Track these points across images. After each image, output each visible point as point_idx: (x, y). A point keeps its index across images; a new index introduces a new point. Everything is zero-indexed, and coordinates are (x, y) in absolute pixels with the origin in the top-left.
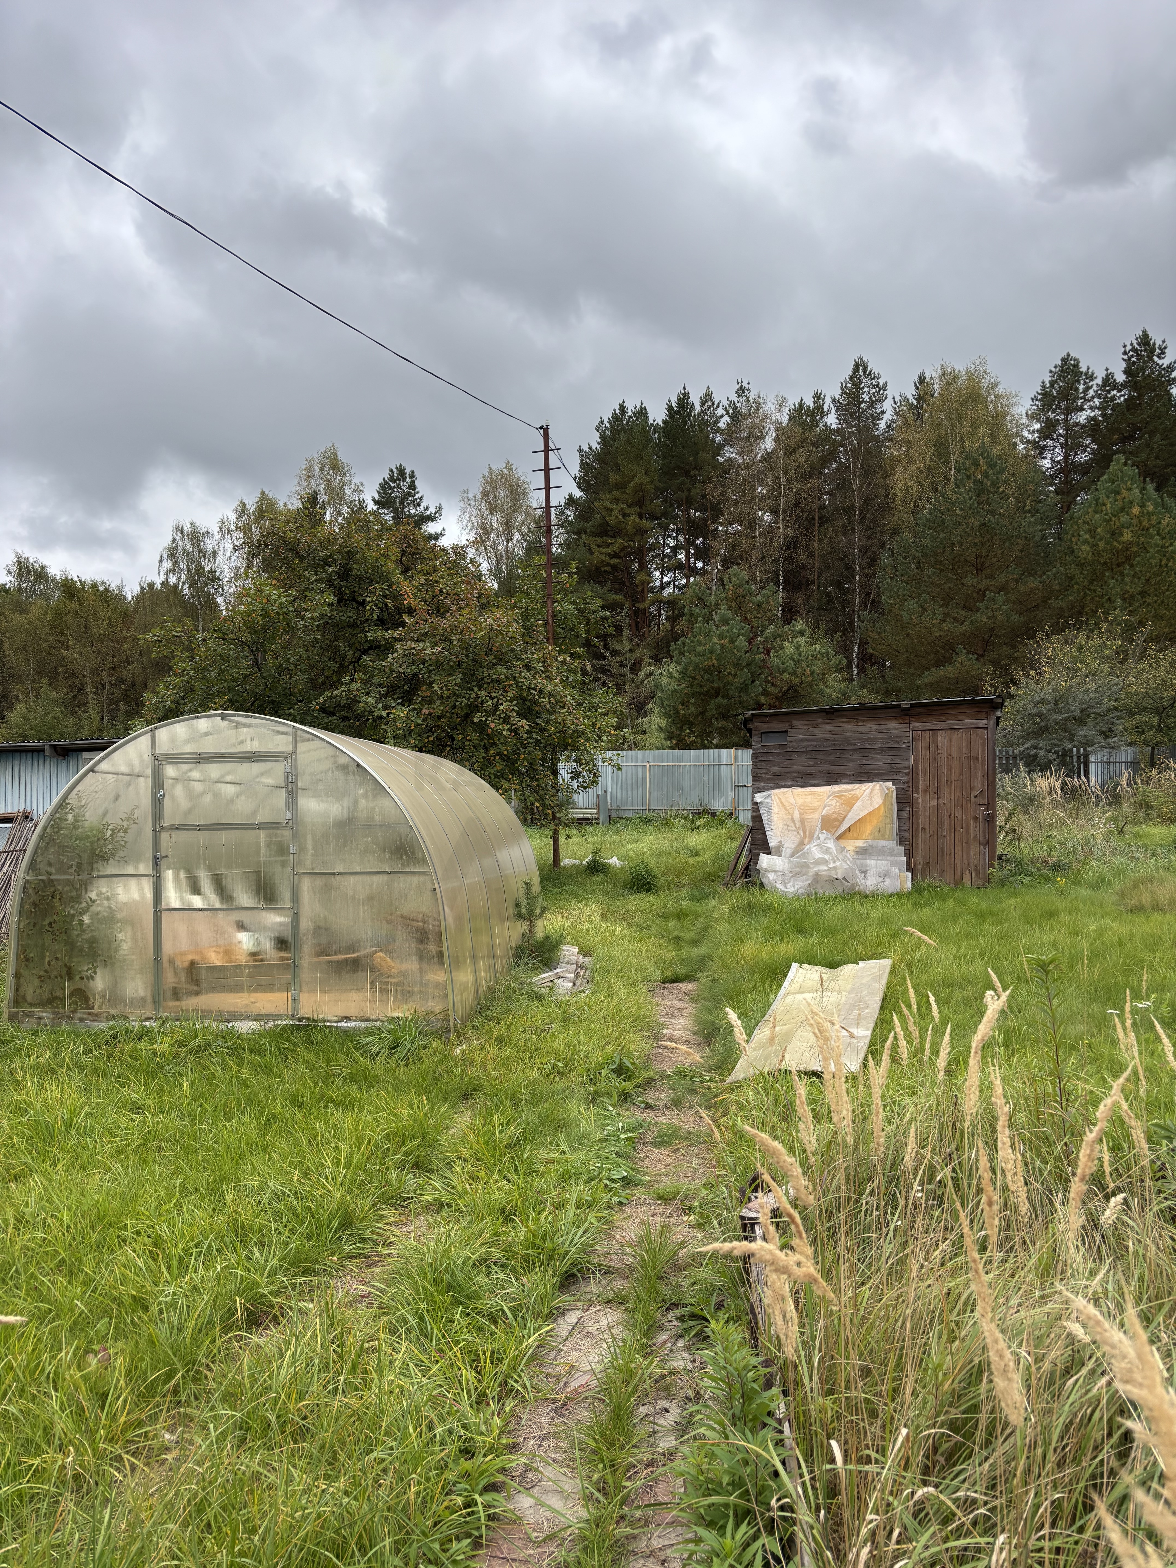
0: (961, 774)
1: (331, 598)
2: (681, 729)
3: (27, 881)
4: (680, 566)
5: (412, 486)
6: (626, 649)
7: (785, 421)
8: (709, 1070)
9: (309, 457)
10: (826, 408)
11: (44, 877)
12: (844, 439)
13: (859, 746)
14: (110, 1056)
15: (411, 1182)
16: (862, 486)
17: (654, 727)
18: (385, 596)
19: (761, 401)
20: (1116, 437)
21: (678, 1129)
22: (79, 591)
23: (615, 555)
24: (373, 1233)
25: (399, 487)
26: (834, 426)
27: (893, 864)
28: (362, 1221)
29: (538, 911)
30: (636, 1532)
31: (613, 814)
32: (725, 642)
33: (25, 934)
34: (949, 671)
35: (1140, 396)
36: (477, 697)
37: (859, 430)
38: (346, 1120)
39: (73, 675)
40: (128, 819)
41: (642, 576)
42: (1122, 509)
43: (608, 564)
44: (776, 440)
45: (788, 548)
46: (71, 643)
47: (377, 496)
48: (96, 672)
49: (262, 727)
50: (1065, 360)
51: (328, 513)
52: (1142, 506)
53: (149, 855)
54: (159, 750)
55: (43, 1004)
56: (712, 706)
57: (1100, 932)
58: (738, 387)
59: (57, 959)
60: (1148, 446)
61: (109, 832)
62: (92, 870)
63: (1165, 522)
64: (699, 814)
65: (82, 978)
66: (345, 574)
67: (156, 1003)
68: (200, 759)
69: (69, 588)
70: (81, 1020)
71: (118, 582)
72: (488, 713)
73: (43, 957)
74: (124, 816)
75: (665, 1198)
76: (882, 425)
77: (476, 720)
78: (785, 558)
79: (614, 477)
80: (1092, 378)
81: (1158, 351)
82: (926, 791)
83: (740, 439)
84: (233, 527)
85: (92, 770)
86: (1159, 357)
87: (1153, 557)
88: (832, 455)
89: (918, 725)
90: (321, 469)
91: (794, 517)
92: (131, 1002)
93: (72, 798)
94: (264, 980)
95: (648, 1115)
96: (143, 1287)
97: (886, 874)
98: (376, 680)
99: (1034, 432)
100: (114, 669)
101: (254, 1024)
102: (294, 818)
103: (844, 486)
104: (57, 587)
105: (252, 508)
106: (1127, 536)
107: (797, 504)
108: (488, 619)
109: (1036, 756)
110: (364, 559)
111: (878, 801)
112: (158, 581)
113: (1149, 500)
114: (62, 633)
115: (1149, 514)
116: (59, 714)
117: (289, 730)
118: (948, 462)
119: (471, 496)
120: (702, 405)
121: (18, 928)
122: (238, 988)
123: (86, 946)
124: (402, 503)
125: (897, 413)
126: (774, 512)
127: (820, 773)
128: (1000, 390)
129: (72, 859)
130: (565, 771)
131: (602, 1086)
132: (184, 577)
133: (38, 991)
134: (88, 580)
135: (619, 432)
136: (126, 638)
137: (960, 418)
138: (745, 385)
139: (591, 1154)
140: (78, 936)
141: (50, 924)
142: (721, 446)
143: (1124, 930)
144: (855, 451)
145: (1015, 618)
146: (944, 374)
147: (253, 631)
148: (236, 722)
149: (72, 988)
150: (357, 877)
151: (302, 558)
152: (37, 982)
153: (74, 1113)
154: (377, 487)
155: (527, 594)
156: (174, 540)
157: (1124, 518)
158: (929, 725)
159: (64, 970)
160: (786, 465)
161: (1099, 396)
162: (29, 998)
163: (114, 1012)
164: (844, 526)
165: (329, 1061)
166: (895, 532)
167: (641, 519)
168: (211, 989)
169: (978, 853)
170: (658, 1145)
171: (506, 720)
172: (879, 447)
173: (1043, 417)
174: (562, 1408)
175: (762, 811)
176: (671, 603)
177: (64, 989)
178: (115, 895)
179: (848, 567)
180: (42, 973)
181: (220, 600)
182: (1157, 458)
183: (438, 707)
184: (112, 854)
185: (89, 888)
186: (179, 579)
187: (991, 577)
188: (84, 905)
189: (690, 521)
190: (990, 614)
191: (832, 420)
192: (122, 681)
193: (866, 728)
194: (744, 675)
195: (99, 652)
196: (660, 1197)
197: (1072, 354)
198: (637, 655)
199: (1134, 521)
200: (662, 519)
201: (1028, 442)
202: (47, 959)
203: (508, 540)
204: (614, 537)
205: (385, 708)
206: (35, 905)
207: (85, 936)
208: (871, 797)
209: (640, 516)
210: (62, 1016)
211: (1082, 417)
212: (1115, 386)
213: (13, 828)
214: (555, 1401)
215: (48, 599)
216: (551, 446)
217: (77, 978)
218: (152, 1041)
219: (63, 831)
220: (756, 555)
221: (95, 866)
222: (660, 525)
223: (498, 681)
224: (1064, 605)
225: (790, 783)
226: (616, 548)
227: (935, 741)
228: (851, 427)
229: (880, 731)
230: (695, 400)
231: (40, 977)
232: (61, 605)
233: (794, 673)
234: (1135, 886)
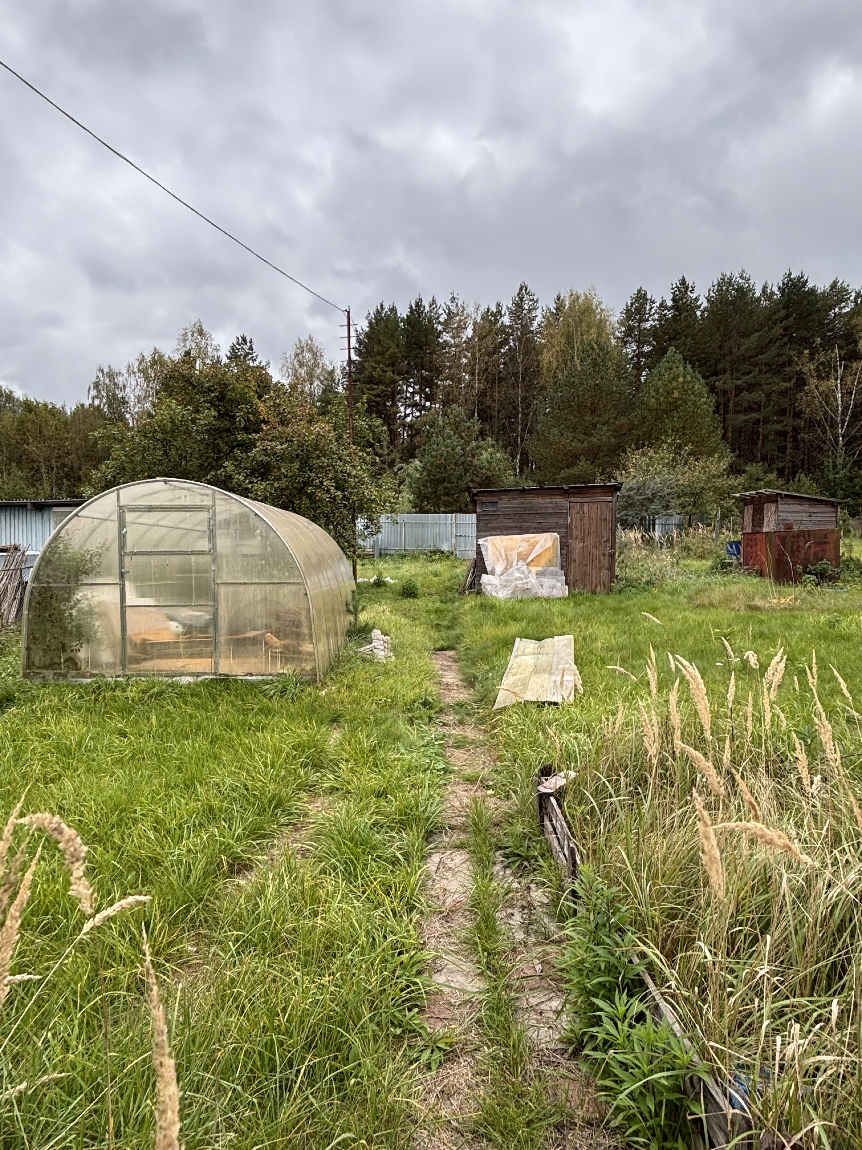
0: (597, 528)
1: (214, 413)
2: (422, 501)
3: (33, 588)
4: (415, 405)
5: (251, 348)
6: (386, 452)
7: (479, 319)
8: (476, 702)
9: (184, 327)
10: (503, 313)
11: (45, 585)
12: (513, 331)
13: (539, 511)
14: (96, 700)
15: (314, 777)
16: (523, 360)
17: (406, 500)
18: (248, 413)
19: (465, 306)
20: (666, 337)
21: (466, 737)
22: (35, 407)
23: (378, 396)
24: (296, 809)
25: (242, 348)
26: (508, 324)
27: (558, 581)
28: (288, 802)
29: (360, 608)
30: (518, 995)
31: (383, 552)
32: (449, 449)
33: (33, 623)
34: (575, 471)
35: (680, 314)
36: (309, 477)
37: (522, 326)
38: (266, 737)
39: (33, 461)
40: (101, 548)
41: (394, 409)
42: (674, 379)
43: (374, 401)
44: (474, 330)
45: (481, 395)
46: (30, 441)
47: (229, 354)
48: (48, 459)
49: (188, 489)
50: (639, 291)
51: (198, 364)
52: (685, 377)
53: (117, 571)
54: (122, 503)
55: (46, 667)
56: (441, 488)
57: (686, 619)
58: (451, 296)
59: (55, 638)
60: (684, 343)
61: (89, 556)
62: (78, 580)
63: (696, 387)
64: (434, 552)
65: (72, 651)
66: (222, 398)
67: (124, 666)
68: (151, 509)
69: (28, 407)
70: (73, 677)
71: (62, 403)
72: (317, 487)
73: (45, 637)
74: (99, 546)
75: (470, 780)
76: (535, 324)
77: (309, 491)
78: (479, 402)
79: (376, 348)
80: (654, 302)
81: (690, 289)
82: (577, 538)
83: (453, 329)
84: (136, 370)
85: (76, 515)
86: (691, 292)
87: (690, 407)
88: (506, 342)
89: (573, 500)
90: (193, 335)
91: (484, 377)
92: (106, 666)
93: (63, 533)
94: (195, 650)
95: (445, 730)
96: (155, 850)
97: (553, 587)
98: (243, 465)
99: (621, 332)
100: (59, 457)
101: (190, 679)
102: (214, 548)
103: (513, 359)
104: (20, 405)
105: (148, 358)
106: (676, 394)
107: (486, 369)
108: (316, 428)
109: (626, 520)
110: (234, 389)
111: (549, 544)
112: (87, 403)
113: (688, 374)
114: (24, 434)
115: (688, 382)
116: (24, 486)
117: (210, 492)
118: (573, 348)
119: (288, 356)
120: (430, 307)
121: (28, 618)
122: (178, 656)
123: (74, 629)
124: (245, 358)
125: (544, 317)
126: (472, 374)
127: (516, 527)
128: (603, 306)
129: (64, 573)
130: (360, 523)
131: (417, 713)
132: (104, 401)
133: (43, 659)
134: (41, 401)
135: (380, 320)
136: (66, 438)
137: (581, 321)
138: (455, 296)
139: (420, 754)
140: (69, 623)
141: (50, 616)
142: (441, 332)
143: (699, 619)
144: (520, 339)
145: (613, 440)
146: (572, 295)
147: (164, 432)
148: (175, 486)
149: (66, 657)
150: (256, 586)
151: (194, 387)
152: (41, 653)
153: (82, 738)
154: (229, 348)
155: (336, 415)
156: (98, 377)
157: (675, 384)
158: (579, 500)
159: (60, 645)
160: (479, 345)
161: (658, 313)
162: (36, 663)
163: (93, 672)
164: (513, 384)
165: (243, 701)
166: (543, 388)
167: (394, 373)
168: (160, 657)
169: (605, 574)
170: (457, 748)
171: (328, 491)
172: (533, 337)
173: (627, 324)
174: (447, 917)
175: (482, 549)
176: (411, 426)
177: (60, 658)
178: (93, 597)
179: (515, 408)
180: (45, 647)
181: (128, 416)
182: (689, 351)
183: (284, 483)
184: (92, 570)
185: (76, 592)
186: (101, 402)
187: (600, 416)
188: (72, 603)
189: (422, 377)
190: (599, 437)
191: (506, 320)
192: (64, 465)
193: (542, 501)
194: (460, 470)
195: (49, 446)
196: (468, 780)
197: (643, 288)
198: (393, 456)
199: (680, 386)
200: (405, 375)
201: (618, 338)
202: (48, 639)
203: (311, 384)
204: (377, 384)
205: (250, 483)
206: (39, 603)
207: (74, 623)
208: (546, 541)
209: (393, 372)
210: (60, 675)
211: (648, 325)
212: (666, 308)
213: (6, 556)
214: (441, 913)
215: (14, 412)
216: (351, 323)
217: (69, 650)
218: (124, 690)
219: (57, 555)
220: (461, 399)
221: (80, 578)
222: (404, 379)
223: (322, 467)
224: (640, 433)
225: (499, 532)
226: (378, 391)
227: (582, 509)
228: (517, 324)
229: (550, 503)
230: (426, 303)
231: (44, 650)
232: (24, 416)
233: (489, 470)
234: (697, 593)
